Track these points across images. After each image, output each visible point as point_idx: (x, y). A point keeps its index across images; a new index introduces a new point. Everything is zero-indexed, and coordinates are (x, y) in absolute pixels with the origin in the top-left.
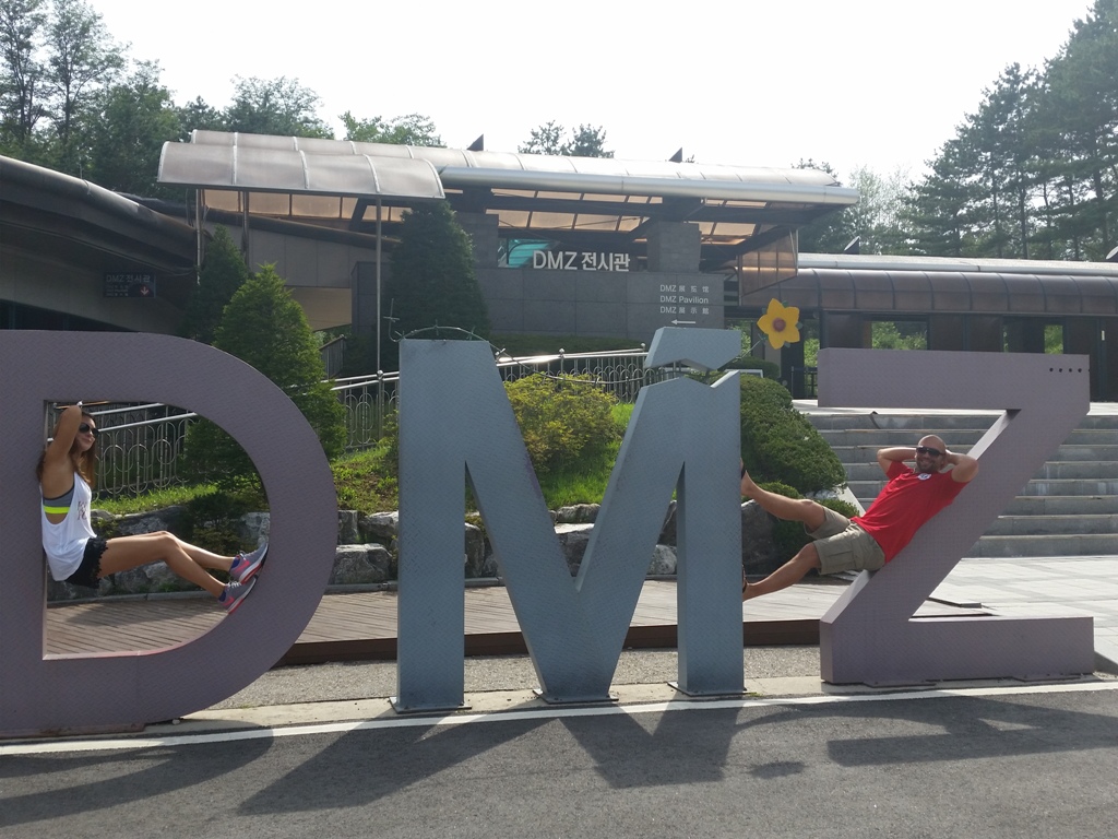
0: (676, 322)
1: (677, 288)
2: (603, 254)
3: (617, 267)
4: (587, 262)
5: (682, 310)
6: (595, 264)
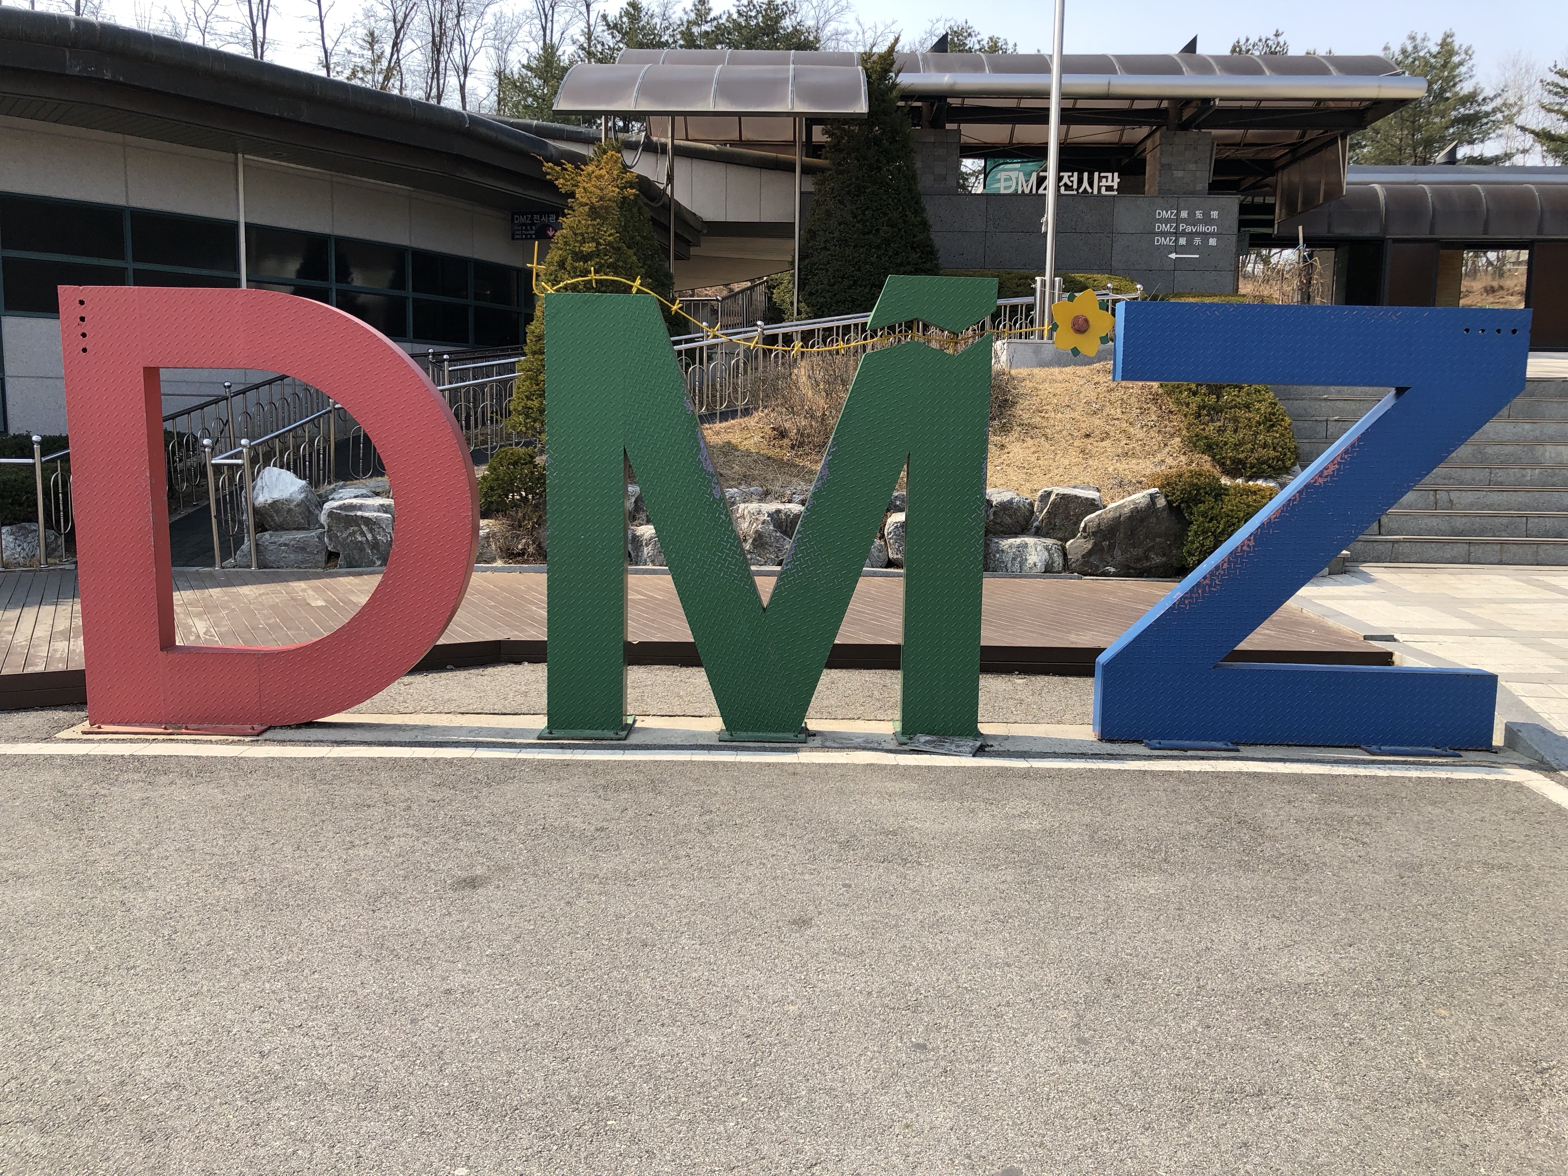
0: (1173, 256)
1: (1178, 214)
2: (1086, 175)
3: (1103, 189)
4: (1066, 185)
5: (1182, 241)
6: (1075, 187)
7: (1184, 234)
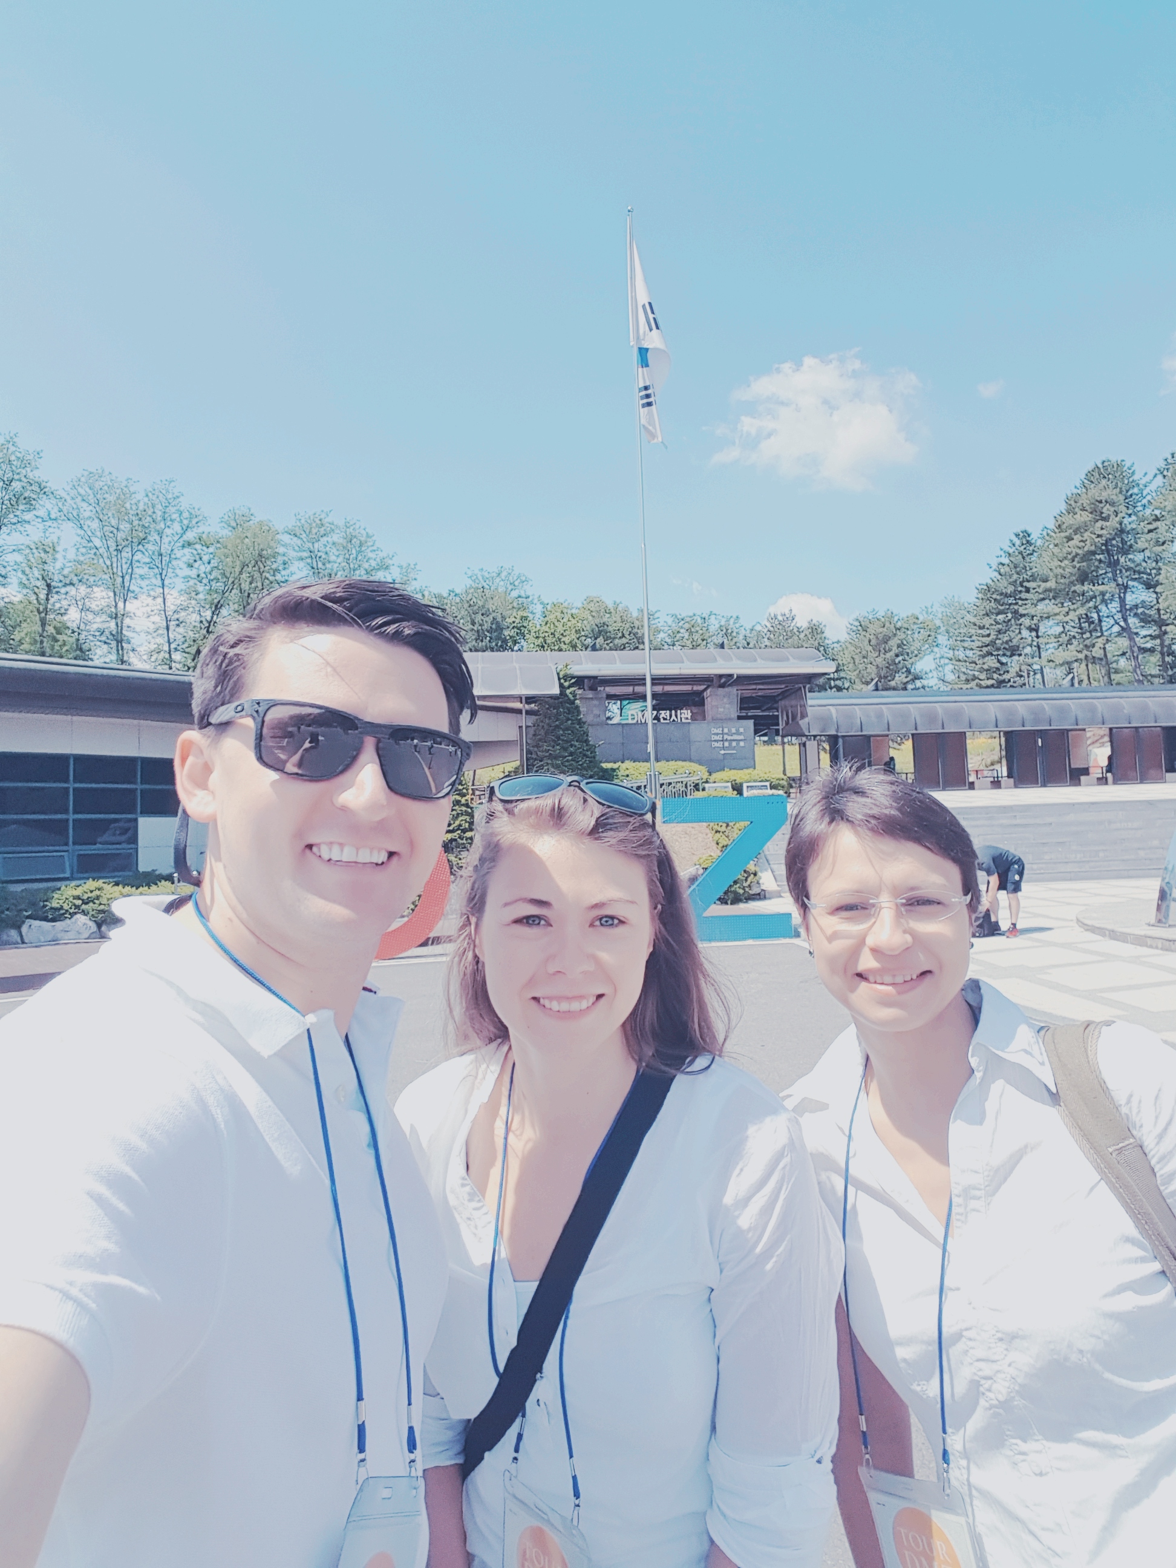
0: (722, 752)
1: (723, 731)
2: (673, 712)
3: (683, 720)
4: (663, 718)
5: (726, 744)
6: (668, 718)
7: (726, 740)
